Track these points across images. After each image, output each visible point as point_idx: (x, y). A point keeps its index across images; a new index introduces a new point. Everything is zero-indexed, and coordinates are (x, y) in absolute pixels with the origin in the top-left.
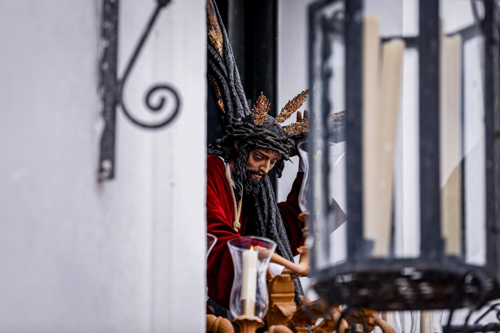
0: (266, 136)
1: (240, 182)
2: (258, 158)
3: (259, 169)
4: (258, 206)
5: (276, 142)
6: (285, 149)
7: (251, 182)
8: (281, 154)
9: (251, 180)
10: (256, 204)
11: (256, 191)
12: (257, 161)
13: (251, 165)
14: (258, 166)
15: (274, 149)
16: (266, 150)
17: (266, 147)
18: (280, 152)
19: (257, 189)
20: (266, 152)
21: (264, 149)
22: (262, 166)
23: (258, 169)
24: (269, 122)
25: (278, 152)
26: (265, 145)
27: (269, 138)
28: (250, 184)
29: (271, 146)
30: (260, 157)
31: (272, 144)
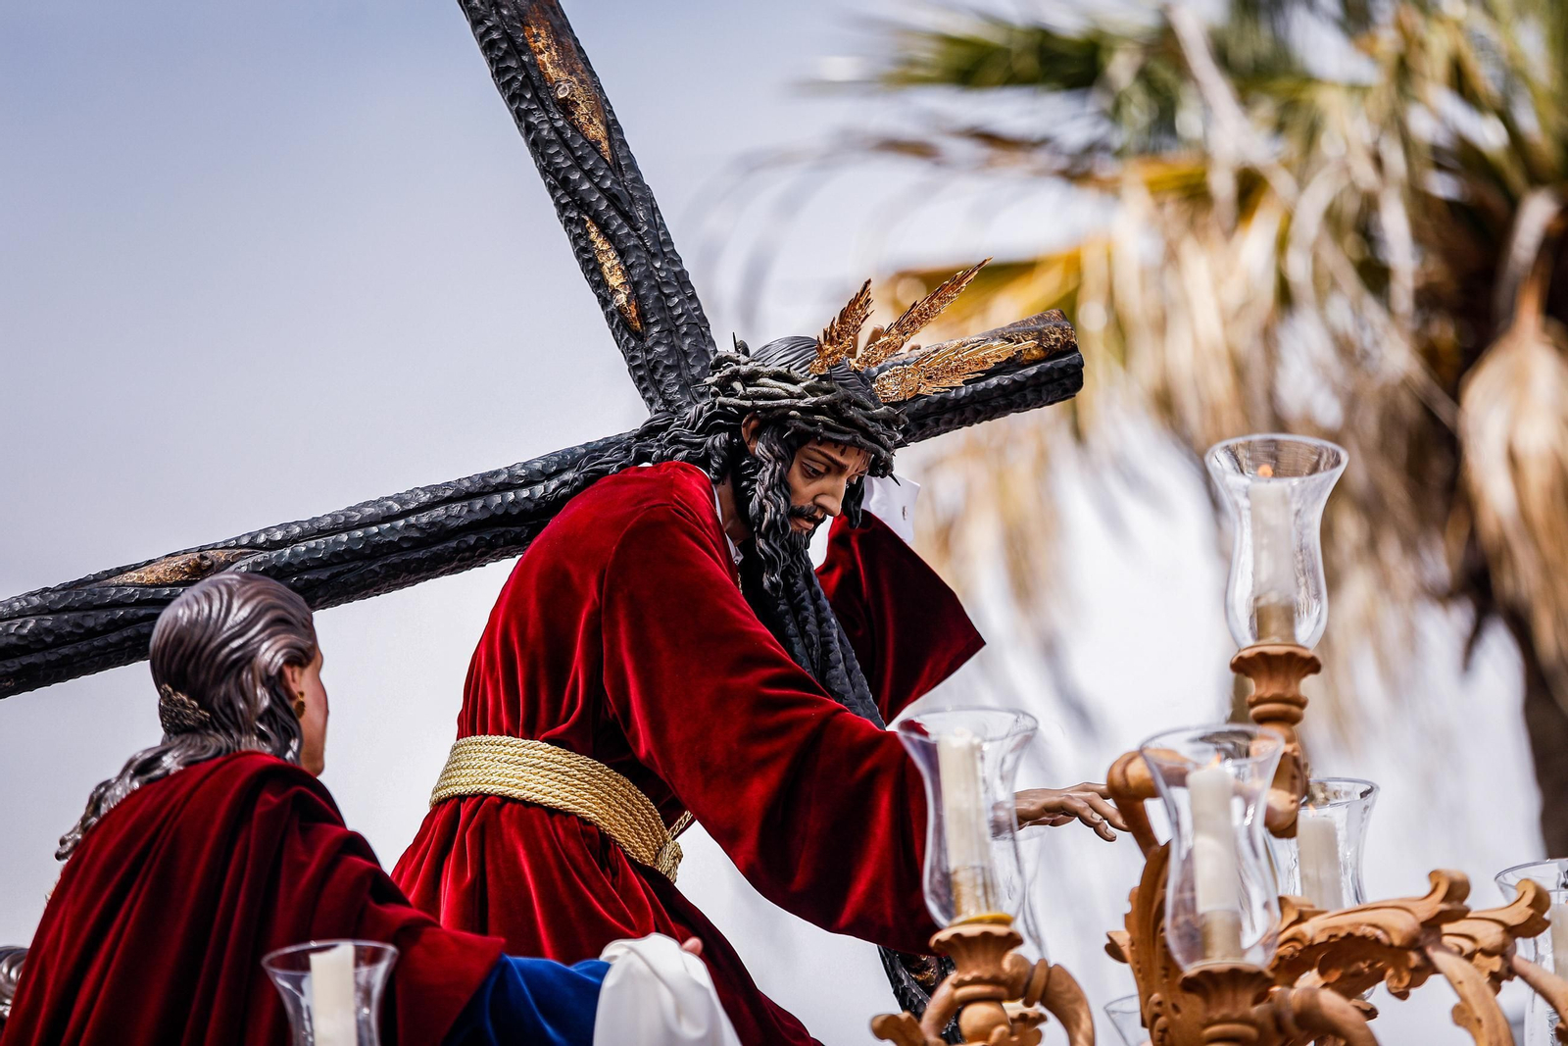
0: (848, 408)
1: (775, 541)
2: (815, 471)
3: (814, 504)
4: (786, 612)
5: (874, 424)
7: (787, 541)
10: (782, 607)
12: (810, 481)
14: (812, 495)
15: (867, 443)
16: (843, 447)
17: (844, 437)
20: (842, 453)
21: (837, 443)
22: (823, 494)
23: (810, 503)
27: (854, 412)
29: (859, 437)
30: (822, 469)
31: (864, 430)
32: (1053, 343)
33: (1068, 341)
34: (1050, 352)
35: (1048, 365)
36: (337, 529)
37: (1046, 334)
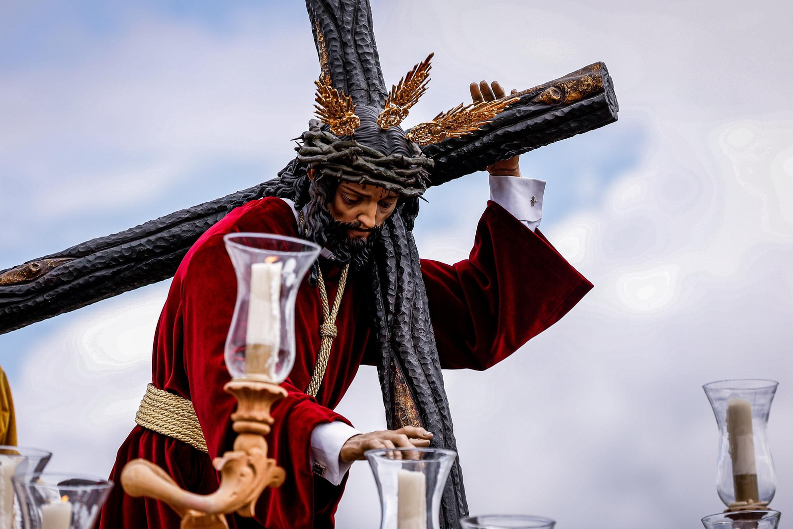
0: (357, 159)
2: (350, 200)
3: (358, 221)
5: (376, 167)
6: (402, 179)
7: (347, 245)
8: (392, 189)
9: (346, 241)
11: (360, 261)
13: (340, 214)
14: (355, 215)
15: (374, 181)
16: (363, 184)
17: (358, 178)
18: (388, 185)
19: (363, 258)
20: (363, 188)
21: (356, 182)
22: (360, 214)
23: (355, 220)
24: (369, 127)
25: (384, 186)
26: (358, 175)
27: (361, 161)
28: (346, 250)
29: (368, 177)
30: (354, 199)
31: (370, 172)
32: (585, 88)
33: (596, 86)
34: (584, 94)
35: (584, 102)
36: (119, 242)
37: (582, 82)
